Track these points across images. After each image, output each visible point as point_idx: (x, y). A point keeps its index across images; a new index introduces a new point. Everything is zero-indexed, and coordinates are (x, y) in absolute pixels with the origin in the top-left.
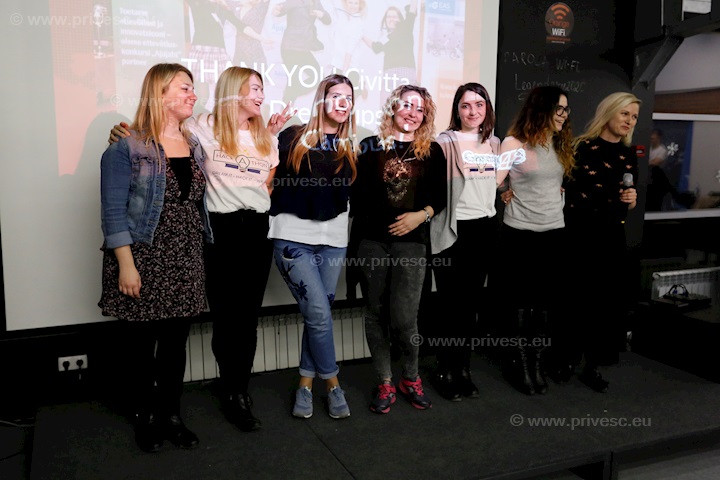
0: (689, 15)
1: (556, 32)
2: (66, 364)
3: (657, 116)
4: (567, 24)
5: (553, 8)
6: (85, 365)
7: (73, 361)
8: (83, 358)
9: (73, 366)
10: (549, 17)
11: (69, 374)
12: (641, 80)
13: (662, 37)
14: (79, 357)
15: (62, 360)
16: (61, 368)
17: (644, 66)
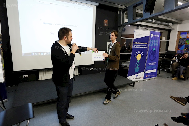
0: (125, 22)
1: (105, 24)
2: (25, 77)
3: (122, 38)
4: (107, 23)
5: (105, 20)
6: (28, 77)
7: (26, 76)
8: (28, 75)
9: (26, 77)
10: (104, 22)
11: (25, 78)
12: (119, 32)
13: (121, 26)
14: (27, 75)
15: (24, 76)
16: (24, 77)
17: (119, 30)
